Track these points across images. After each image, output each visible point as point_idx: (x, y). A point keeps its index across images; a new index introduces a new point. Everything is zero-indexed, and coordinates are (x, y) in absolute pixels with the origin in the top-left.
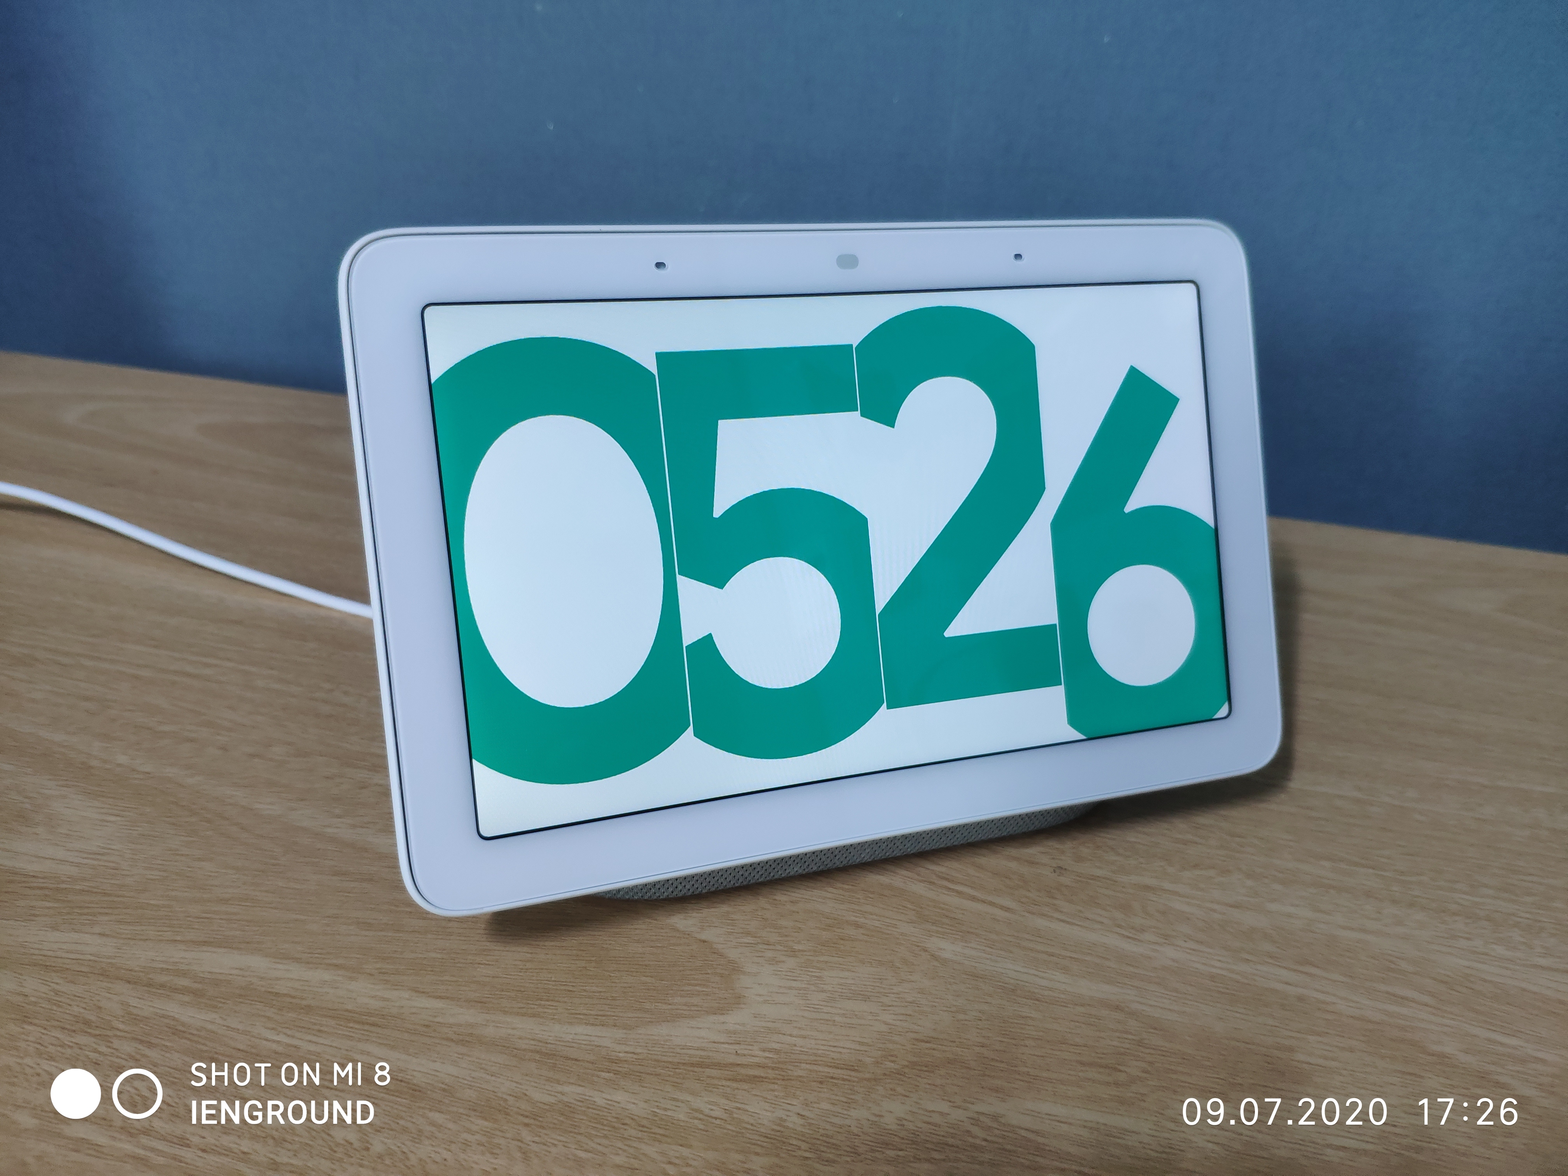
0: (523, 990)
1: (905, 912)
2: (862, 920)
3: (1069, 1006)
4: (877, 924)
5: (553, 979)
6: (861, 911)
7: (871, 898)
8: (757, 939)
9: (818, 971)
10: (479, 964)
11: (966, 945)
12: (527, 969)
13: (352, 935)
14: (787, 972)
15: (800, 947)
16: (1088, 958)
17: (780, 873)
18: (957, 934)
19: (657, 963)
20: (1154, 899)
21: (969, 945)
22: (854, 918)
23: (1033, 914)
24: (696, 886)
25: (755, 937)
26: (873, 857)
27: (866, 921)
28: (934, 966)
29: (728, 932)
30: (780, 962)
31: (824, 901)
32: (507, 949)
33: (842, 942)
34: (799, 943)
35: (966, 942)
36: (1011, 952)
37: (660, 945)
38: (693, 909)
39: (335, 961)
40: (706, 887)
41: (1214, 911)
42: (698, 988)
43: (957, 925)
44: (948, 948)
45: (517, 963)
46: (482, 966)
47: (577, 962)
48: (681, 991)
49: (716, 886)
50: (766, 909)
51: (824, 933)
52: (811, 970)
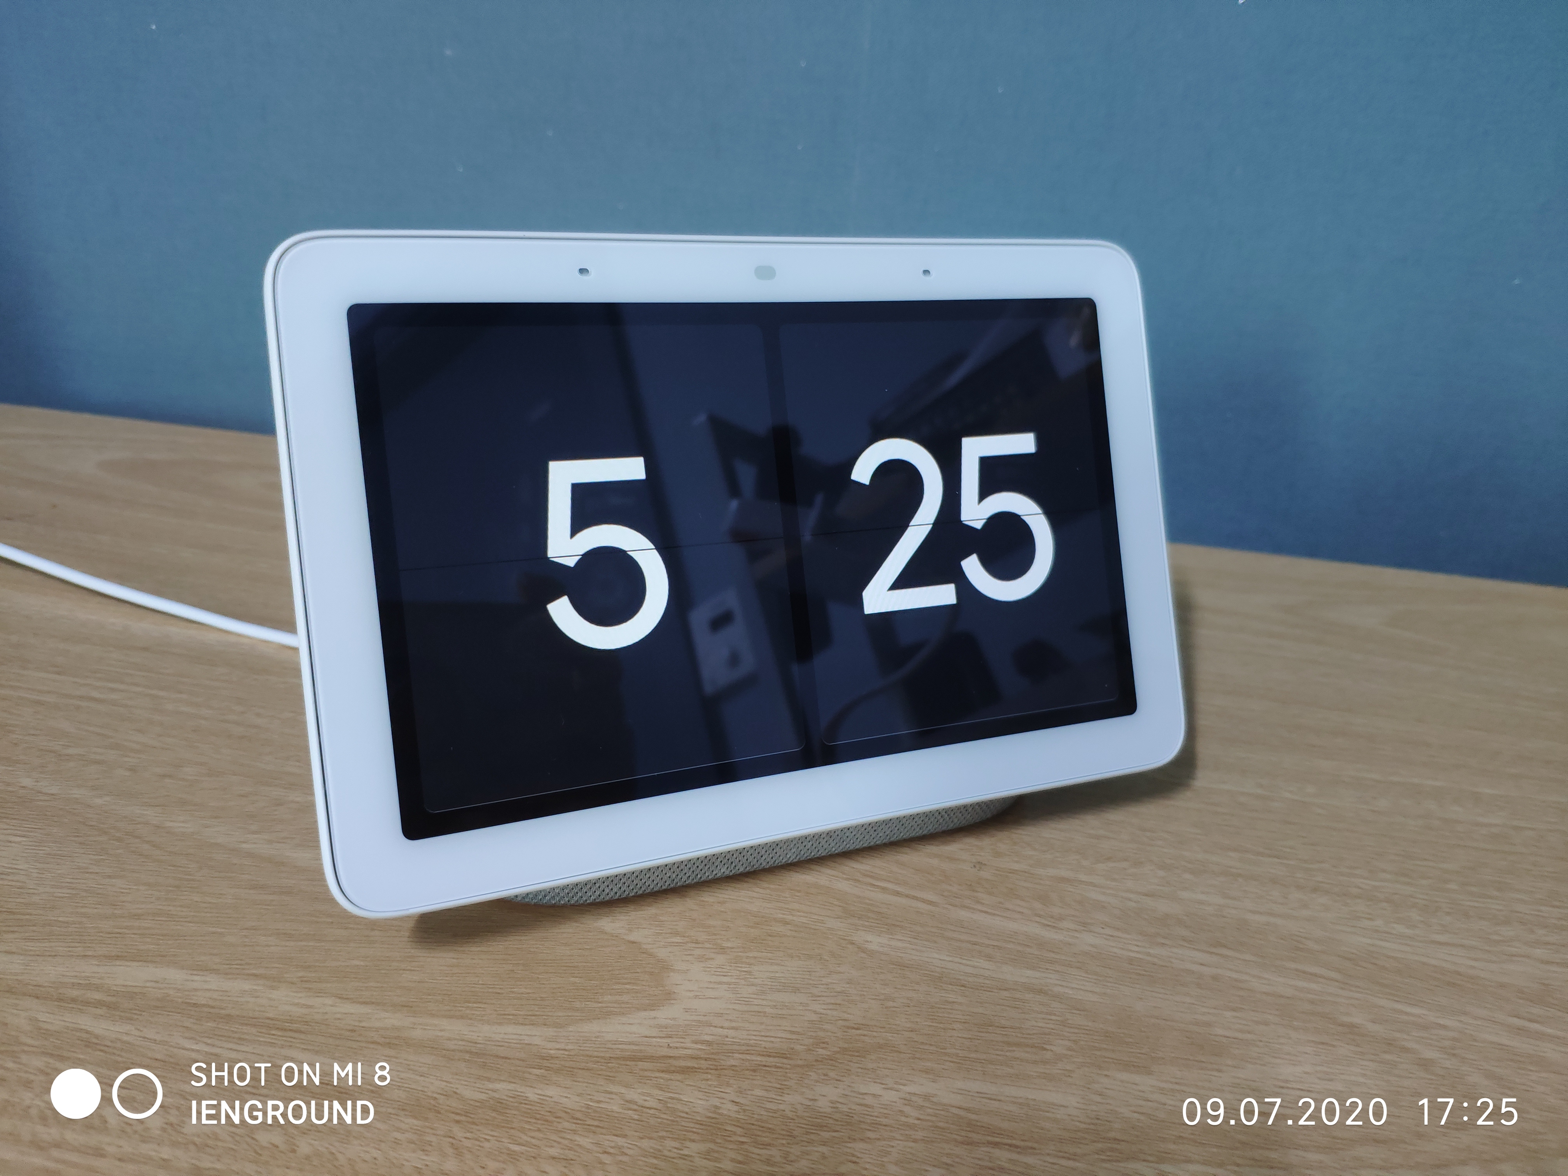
0: (450, 993)
1: (831, 908)
2: (790, 917)
3: (994, 991)
4: (804, 920)
5: (480, 982)
6: (788, 908)
7: (798, 896)
8: (686, 939)
9: (748, 966)
10: (404, 970)
11: (891, 936)
12: (453, 974)
13: (271, 946)
14: (717, 968)
15: (729, 945)
16: (1011, 946)
17: (707, 874)
18: (884, 928)
19: (585, 964)
20: (1071, 890)
21: (897, 937)
22: (782, 916)
23: (956, 906)
24: (623, 889)
25: (684, 937)
26: (798, 857)
27: (794, 918)
28: (861, 957)
29: (656, 933)
30: (709, 959)
31: (751, 901)
32: (432, 955)
33: (770, 938)
34: (728, 940)
35: (892, 934)
36: (935, 942)
37: (588, 947)
38: (620, 913)
39: (254, 972)
40: (633, 889)
41: (1130, 900)
42: (628, 986)
43: (883, 919)
44: (875, 941)
45: (442, 968)
46: (407, 972)
47: (504, 965)
48: (612, 989)
49: (643, 889)
50: (693, 910)
51: (752, 930)
52: (740, 965)
